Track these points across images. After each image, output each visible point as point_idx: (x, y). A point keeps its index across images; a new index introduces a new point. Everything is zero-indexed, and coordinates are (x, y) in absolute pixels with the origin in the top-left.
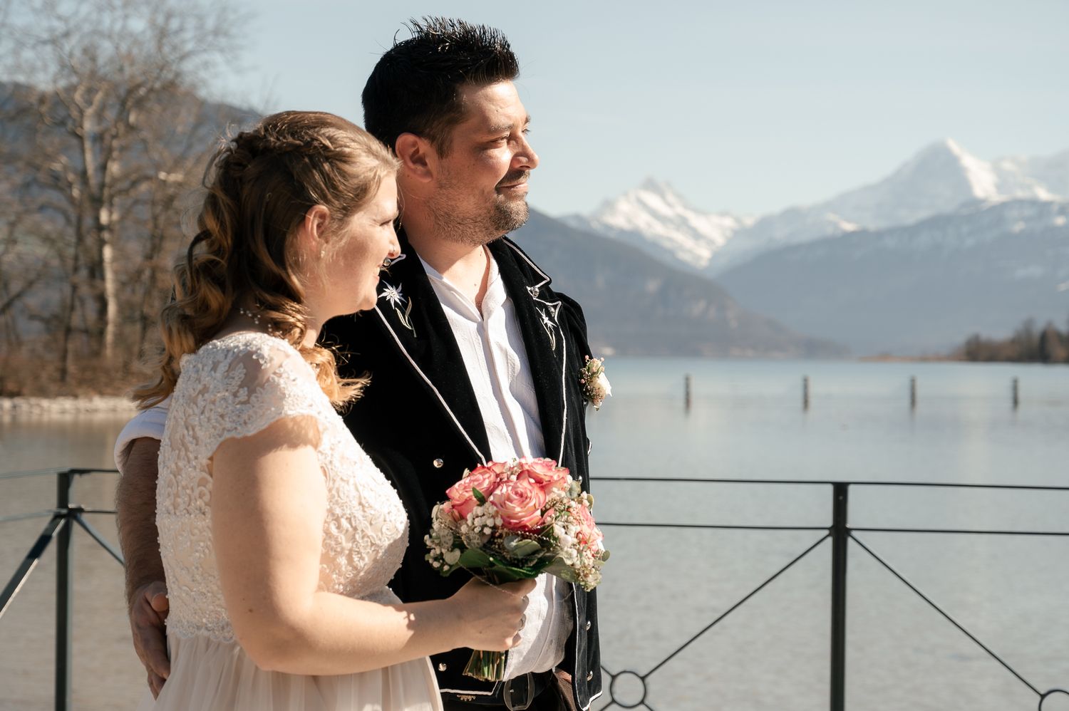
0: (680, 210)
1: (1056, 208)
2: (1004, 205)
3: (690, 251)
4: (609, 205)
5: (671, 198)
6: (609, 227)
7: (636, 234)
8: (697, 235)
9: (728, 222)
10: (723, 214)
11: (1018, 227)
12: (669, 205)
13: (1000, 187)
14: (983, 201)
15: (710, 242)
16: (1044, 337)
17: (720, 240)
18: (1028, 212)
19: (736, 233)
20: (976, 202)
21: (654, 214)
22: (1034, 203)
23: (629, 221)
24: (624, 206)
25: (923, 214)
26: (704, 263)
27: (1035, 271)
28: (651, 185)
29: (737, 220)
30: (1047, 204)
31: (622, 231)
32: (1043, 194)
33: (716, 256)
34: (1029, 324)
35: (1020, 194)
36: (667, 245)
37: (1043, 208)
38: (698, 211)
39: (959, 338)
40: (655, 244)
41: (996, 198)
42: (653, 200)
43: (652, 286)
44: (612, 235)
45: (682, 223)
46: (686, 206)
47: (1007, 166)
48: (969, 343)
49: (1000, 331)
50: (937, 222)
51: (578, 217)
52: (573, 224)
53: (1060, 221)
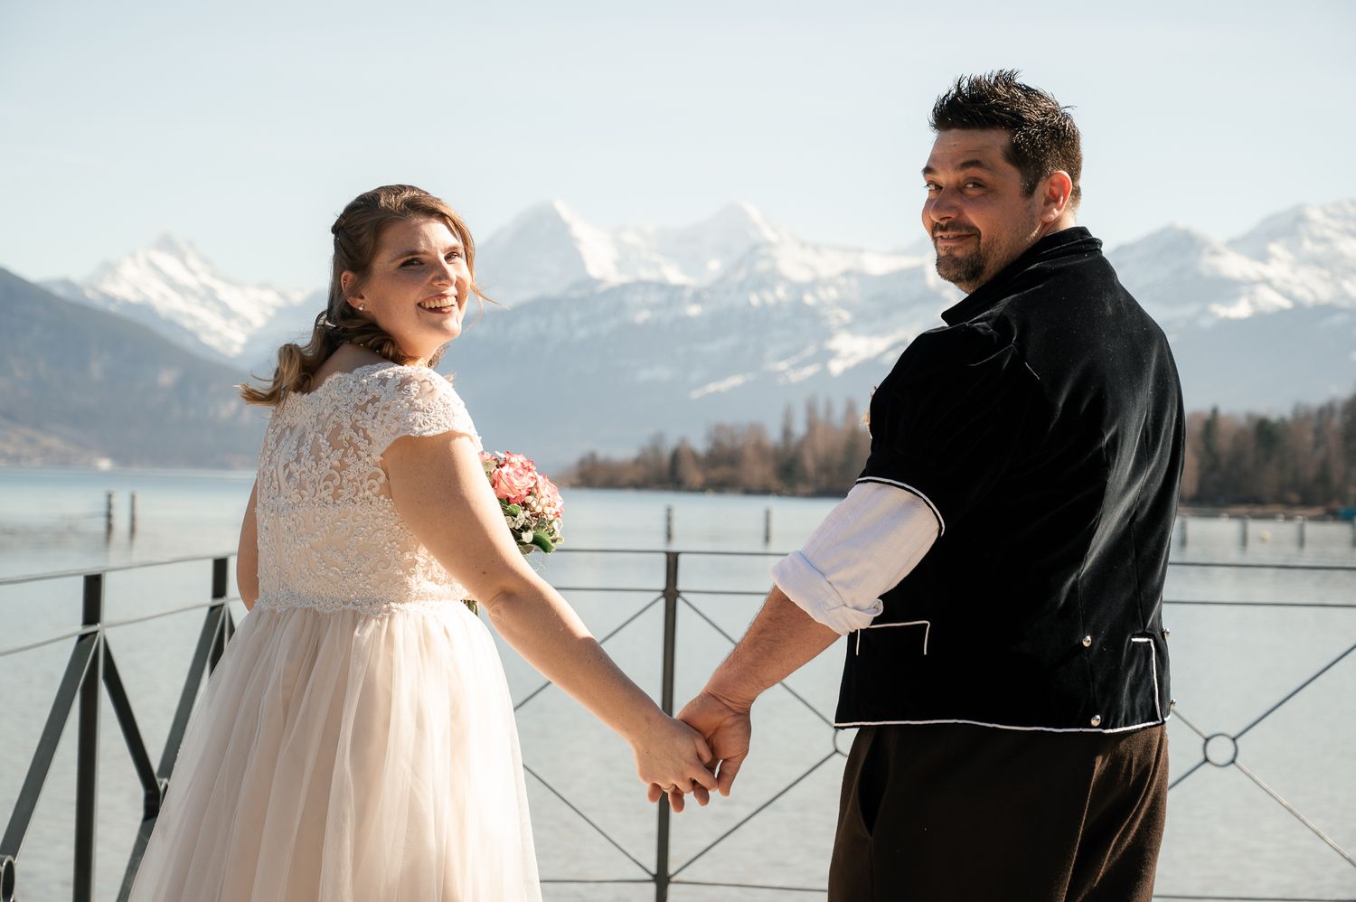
0: (206, 278)
1: (688, 294)
2: (624, 287)
3: (219, 334)
4: (110, 268)
5: (193, 262)
6: (111, 299)
7: (146, 308)
8: (227, 313)
9: (270, 297)
10: (264, 286)
11: (642, 316)
12: (193, 272)
13: (619, 265)
14: (600, 281)
15: (248, 322)
16: (676, 457)
17: (259, 321)
18: (654, 297)
19: (280, 312)
20: (590, 282)
21: (171, 283)
22: (662, 286)
23: (137, 290)
24: (129, 271)
25: (524, 295)
26: (237, 350)
27: (663, 373)
28: (167, 244)
29: (282, 295)
30: (681, 288)
31: (127, 304)
32: (674, 276)
33: (252, 341)
34: (659, 438)
35: (645, 275)
36: (188, 324)
37: (673, 293)
38: (228, 281)
39: (570, 457)
40: (171, 323)
41: (615, 278)
42: (170, 264)
43: (167, 378)
44: (113, 308)
45: (209, 296)
46: (214, 275)
47: (630, 238)
48: (582, 463)
49: (622, 450)
50: (539, 307)
51: (67, 283)
52: (60, 291)
53: (694, 310)
